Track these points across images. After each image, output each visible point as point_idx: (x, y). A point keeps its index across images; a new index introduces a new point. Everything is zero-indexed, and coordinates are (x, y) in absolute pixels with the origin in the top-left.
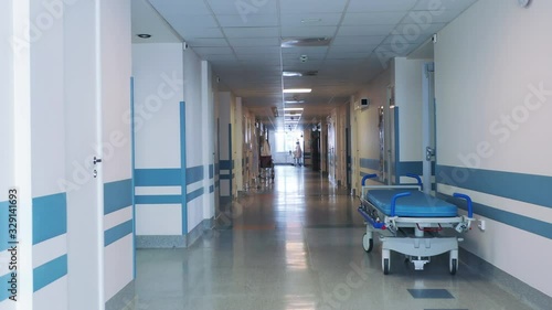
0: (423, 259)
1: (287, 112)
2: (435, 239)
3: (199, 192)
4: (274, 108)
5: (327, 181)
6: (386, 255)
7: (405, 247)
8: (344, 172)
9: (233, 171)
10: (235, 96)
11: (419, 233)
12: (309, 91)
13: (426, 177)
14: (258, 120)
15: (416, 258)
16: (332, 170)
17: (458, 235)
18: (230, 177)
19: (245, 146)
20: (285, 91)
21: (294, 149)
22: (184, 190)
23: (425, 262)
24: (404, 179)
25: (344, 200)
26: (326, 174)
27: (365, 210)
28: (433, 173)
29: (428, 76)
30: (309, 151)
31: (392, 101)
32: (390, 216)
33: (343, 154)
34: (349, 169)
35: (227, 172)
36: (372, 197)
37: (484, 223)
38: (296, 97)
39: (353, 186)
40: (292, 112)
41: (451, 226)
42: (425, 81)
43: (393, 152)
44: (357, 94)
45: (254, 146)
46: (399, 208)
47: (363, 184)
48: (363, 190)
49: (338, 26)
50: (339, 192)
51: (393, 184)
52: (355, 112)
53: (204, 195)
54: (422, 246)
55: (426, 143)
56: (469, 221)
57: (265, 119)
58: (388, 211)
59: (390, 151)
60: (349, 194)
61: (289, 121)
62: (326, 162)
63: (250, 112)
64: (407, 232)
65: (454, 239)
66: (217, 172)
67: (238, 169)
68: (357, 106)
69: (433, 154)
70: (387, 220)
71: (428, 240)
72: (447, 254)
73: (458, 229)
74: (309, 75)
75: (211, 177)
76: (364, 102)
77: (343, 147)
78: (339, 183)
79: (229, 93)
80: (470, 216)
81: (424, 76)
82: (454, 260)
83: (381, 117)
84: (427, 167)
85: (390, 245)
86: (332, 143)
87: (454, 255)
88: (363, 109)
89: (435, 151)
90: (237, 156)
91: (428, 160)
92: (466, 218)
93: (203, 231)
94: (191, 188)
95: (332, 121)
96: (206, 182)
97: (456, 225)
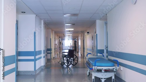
0: (104, 79)
1: (67, 35)
2: (108, 73)
3: (40, 58)
4: (64, 34)
5: (78, 54)
6: (93, 78)
7: (99, 75)
8: (83, 52)
9: (52, 52)
10: (52, 31)
11: (103, 71)
12: (73, 29)
13: (105, 54)
14: (60, 37)
15: (102, 79)
16: (80, 51)
17: (115, 72)
18: (51, 53)
19: (55, 45)
20: (66, 29)
21: (70, 45)
22: (35, 57)
23: (105, 80)
24: (99, 54)
25: (83, 60)
26: (78, 52)
27: (87, 64)
28: (107, 53)
29: (105, 25)
30: (74, 46)
31: (96, 32)
32: (94, 66)
33: (82, 47)
34: (84, 51)
35: (50, 52)
36: (89, 60)
37: (122, 68)
38: (69, 31)
39: (85, 56)
40: (69, 35)
41: (112, 69)
42: (105, 26)
43: (96, 47)
44: (86, 31)
45: (58, 45)
46: (97, 64)
47: (87, 56)
48: (87, 58)
49: (80, 10)
50: (81, 57)
51: (96, 56)
52: (86, 35)
53: (42, 59)
54: (104, 75)
55: (105, 44)
56: (118, 68)
57: (62, 37)
58: (94, 65)
59: (95, 46)
60: (84, 58)
61: (68, 38)
62: (78, 49)
63: (57, 35)
64: (99, 71)
65: (113, 73)
66: (46, 52)
67: (53, 51)
68: (86, 34)
69: (107, 47)
70: (94, 67)
71: (106, 73)
72: (111, 77)
73: (115, 70)
74: (73, 25)
75: (44, 53)
76: (88, 33)
77: (82, 45)
78: (81, 55)
79: (51, 30)
80: (118, 66)
81: (104, 25)
82: (113, 79)
83: (92, 37)
84: (105, 51)
85: (94, 75)
86: (80, 44)
87: (113, 78)
88: (88, 35)
89: (107, 46)
90: (53, 47)
91: (106, 49)
92: (117, 67)
93: (41, 69)
94: (37, 57)
95: (80, 38)
96: (42, 55)
97: (114, 69)
